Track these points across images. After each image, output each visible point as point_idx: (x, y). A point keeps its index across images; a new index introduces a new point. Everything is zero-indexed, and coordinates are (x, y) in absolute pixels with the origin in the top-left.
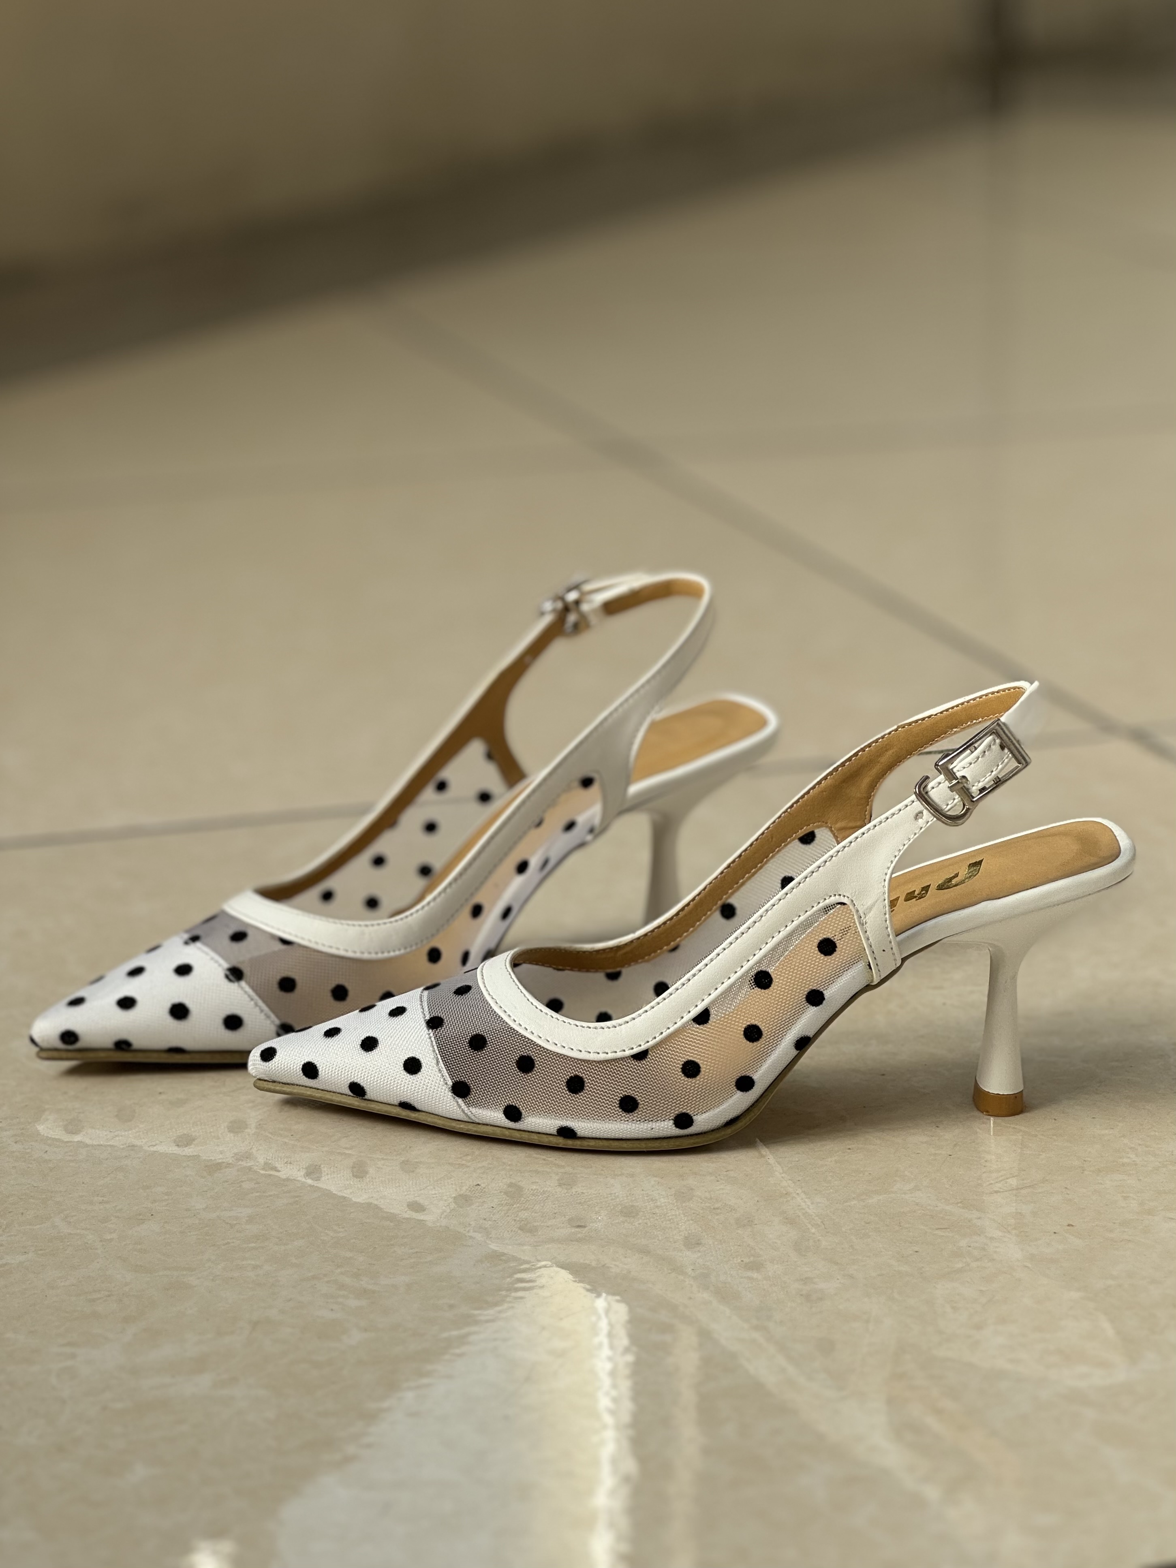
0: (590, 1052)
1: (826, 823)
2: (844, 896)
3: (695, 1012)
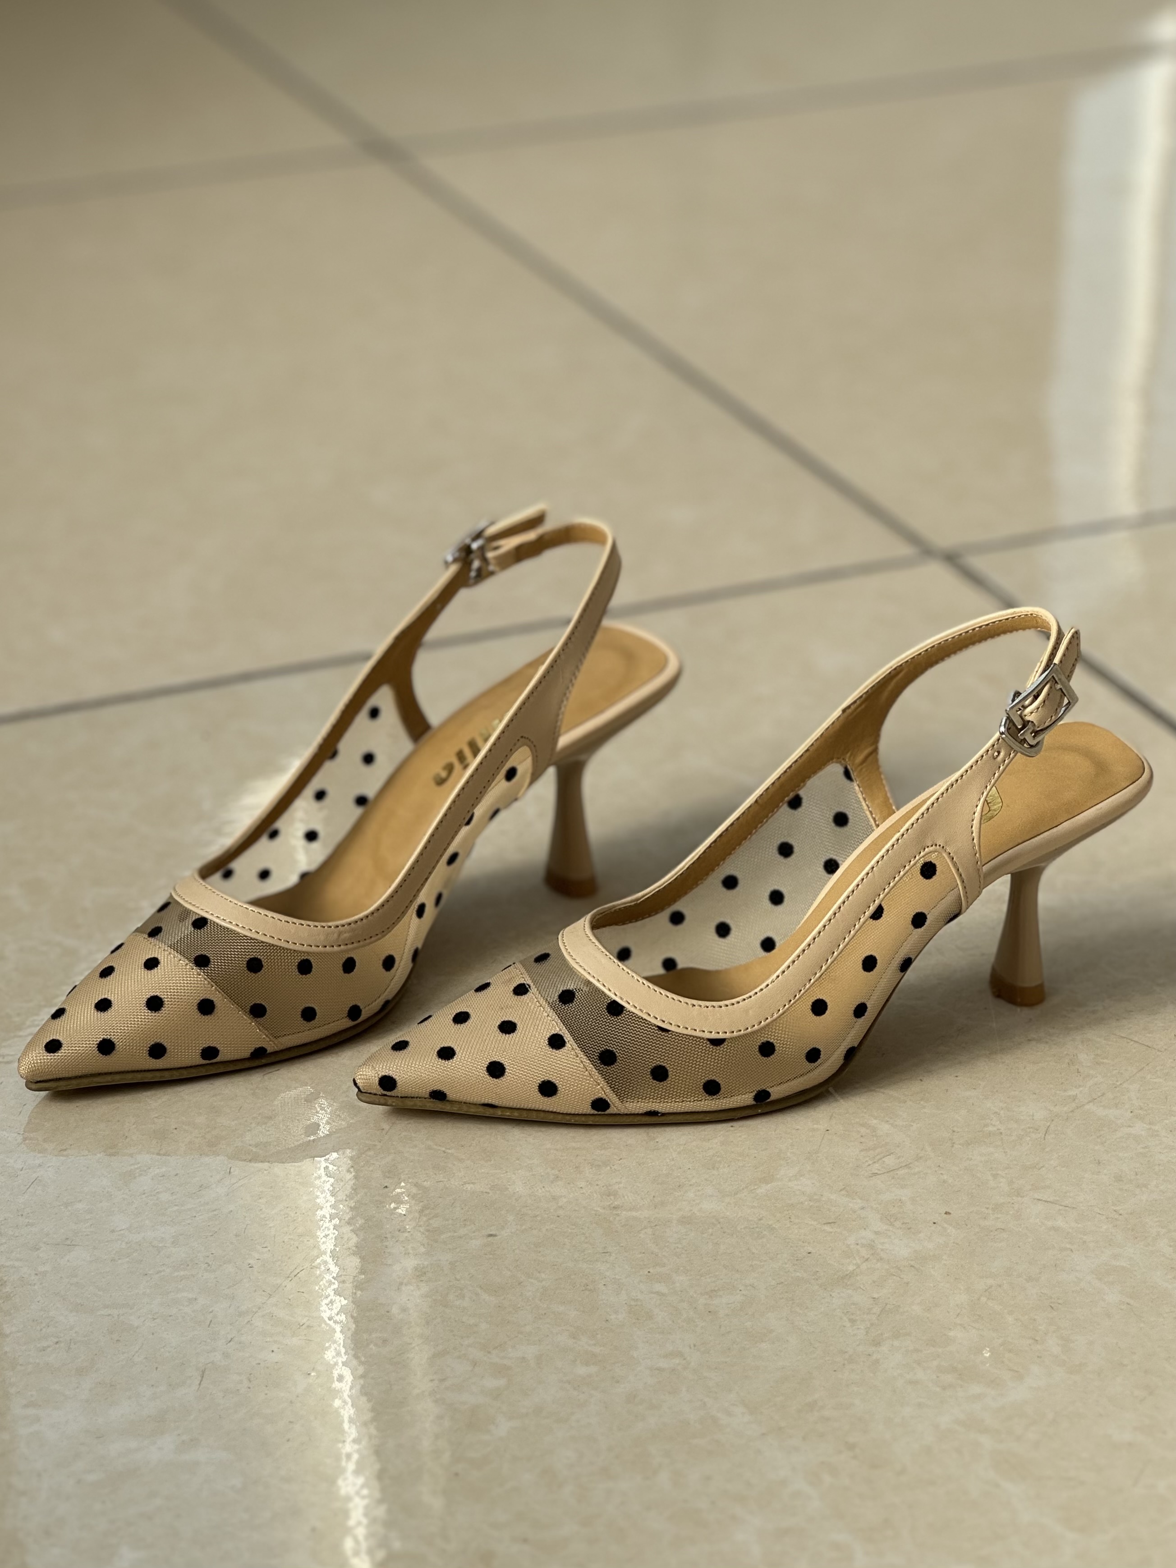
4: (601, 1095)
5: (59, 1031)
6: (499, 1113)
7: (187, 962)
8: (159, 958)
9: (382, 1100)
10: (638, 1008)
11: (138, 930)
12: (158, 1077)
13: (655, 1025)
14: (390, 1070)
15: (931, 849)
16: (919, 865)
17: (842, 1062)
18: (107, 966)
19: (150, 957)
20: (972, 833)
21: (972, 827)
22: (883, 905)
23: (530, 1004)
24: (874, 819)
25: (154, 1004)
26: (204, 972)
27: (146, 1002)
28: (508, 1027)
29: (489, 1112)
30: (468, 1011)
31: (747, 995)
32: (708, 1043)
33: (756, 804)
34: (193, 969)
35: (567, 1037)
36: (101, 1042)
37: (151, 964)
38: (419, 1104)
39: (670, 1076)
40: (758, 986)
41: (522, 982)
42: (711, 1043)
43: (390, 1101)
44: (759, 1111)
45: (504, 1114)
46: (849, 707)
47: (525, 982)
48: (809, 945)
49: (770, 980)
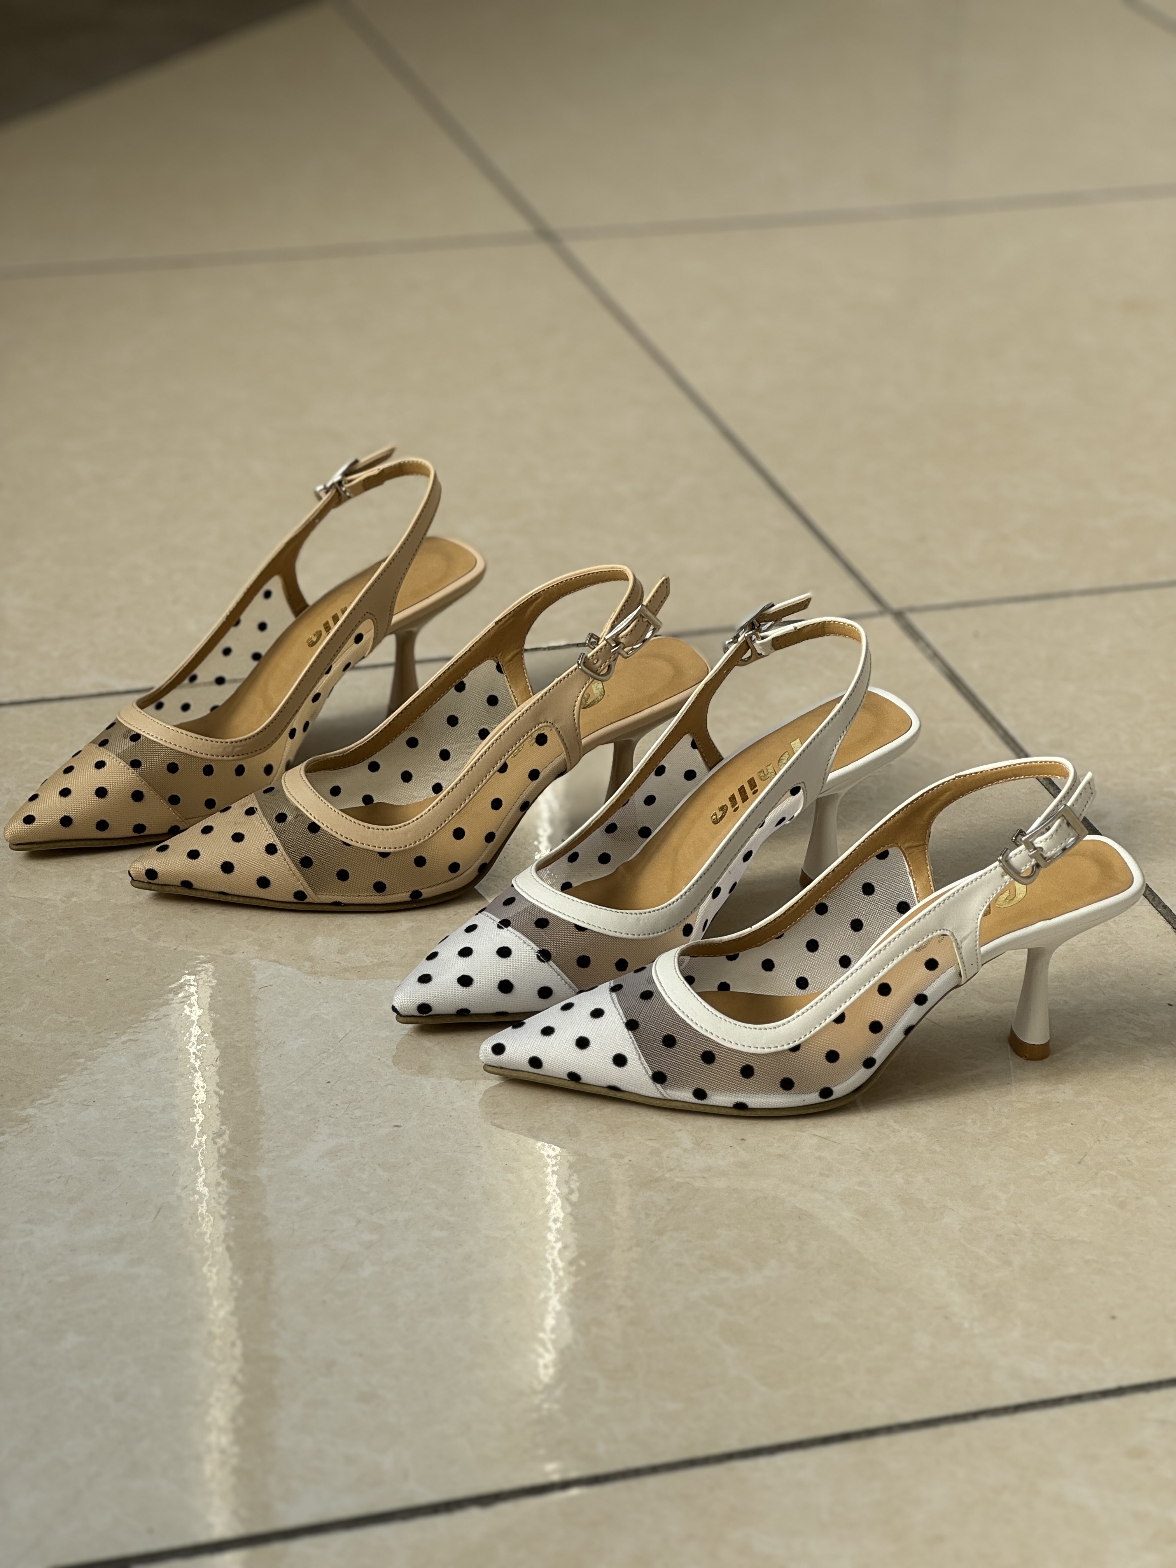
0: (757, 1048)
1: (897, 844)
2: (947, 930)
3: (835, 1015)
4: (301, 888)
5: (33, 809)
6: (229, 899)
7: (125, 764)
8: (106, 761)
9: (148, 886)
10: (330, 828)
11: (93, 742)
12: (102, 844)
13: (341, 841)
14: (153, 865)
15: (543, 724)
16: (535, 736)
17: (476, 873)
18: (69, 765)
19: (99, 760)
20: (574, 715)
21: (574, 711)
22: (508, 763)
23: (255, 822)
24: (516, 701)
25: (101, 792)
26: (137, 772)
27: (96, 791)
28: (238, 837)
29: (222, 898)
30: (212, 825)
31: (407, 822)
32: (378, 855)
33: (431, 687)
34: (129, 769)
35: (279, 846)
36: (63, 818)
37: (100, 765)
38: (173, 890)
39: (350, 877)
40: (415, 817)
41: (252, 806)
42: (380, 855)
43: (153, 887)
44: (415, 905)
45: (233, 899)
46: (500, 620)
47: (254, 806)
48: (453, 789)
49: (424, 812)
